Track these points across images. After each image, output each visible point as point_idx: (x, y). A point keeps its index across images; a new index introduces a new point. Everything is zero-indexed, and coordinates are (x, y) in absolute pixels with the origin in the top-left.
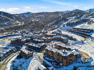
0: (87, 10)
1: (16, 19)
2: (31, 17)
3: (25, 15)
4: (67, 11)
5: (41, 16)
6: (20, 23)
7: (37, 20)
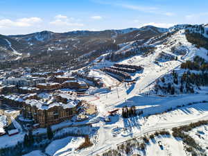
0: (171, 28)
1: (13, 46)
2: (50, 42)
3: (36, 37)
4: (131, 29)
5: (73, 40)
6: (21, 54)
7: (61, 48)
